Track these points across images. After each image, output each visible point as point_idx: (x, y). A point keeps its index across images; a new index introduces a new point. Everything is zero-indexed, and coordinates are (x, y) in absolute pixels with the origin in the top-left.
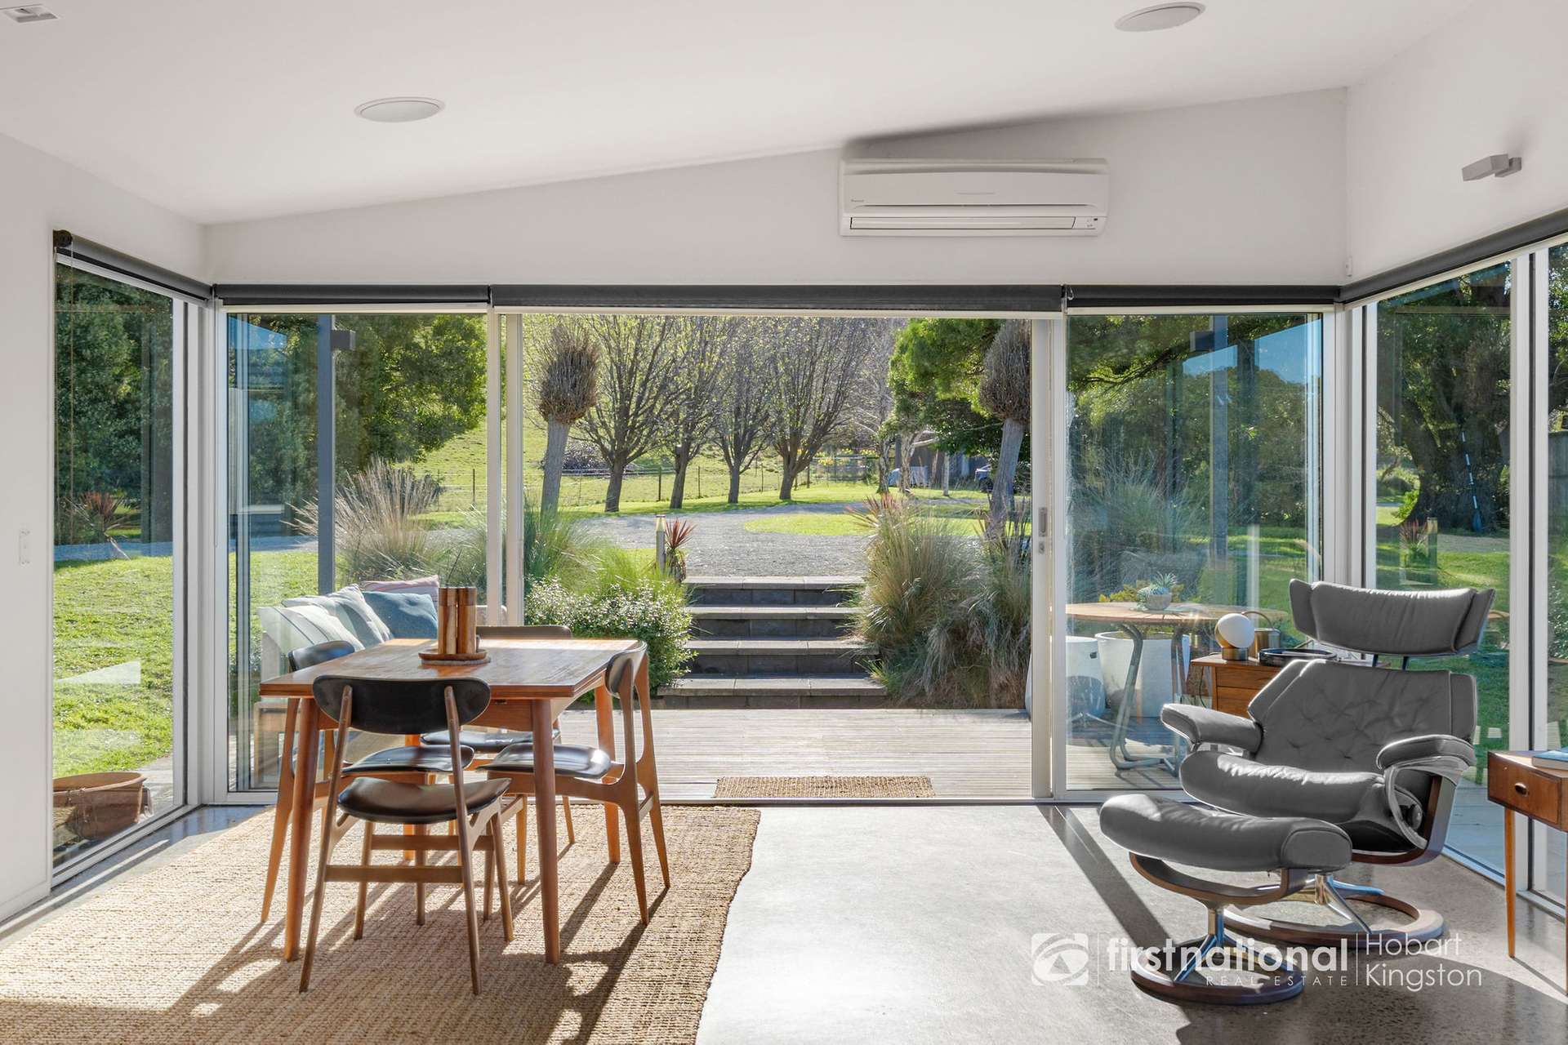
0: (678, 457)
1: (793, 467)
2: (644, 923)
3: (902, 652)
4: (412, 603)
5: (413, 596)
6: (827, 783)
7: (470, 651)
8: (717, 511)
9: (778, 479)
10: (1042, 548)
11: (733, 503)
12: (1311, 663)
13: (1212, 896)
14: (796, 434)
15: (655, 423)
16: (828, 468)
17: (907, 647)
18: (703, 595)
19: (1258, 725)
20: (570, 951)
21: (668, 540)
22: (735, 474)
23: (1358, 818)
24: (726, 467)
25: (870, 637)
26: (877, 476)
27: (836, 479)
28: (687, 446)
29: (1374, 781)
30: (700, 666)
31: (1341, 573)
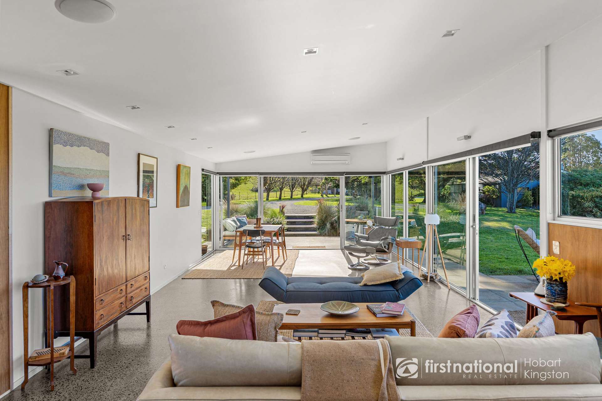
0: (280, 189)
1: (304, 190)
2: (284, 263)
3: (323, 227)
4: (243, 219)
5: (243, 218)
6: (309, 247)
7: (260, 226)
8: (288, 200)
9: (301, 193)
10: (341, 211)
11: (291, 198)
12: (376, 228)
13: (359, 257)
14: (304, 184)
15: (276, 182)
16: (311, 190)
17: (323, 226)
18: (288, 217)
19: (369, 236)
20: (275, 265)
21: (282, 207)
22: (292, 192)
23: (378, 247)
24: (290, 190)
25: (317, 225)
26: (321, 192)
27: (312, 193)
28: (282, 187)
29: (380, 243)
30: (288, 230)
31: (386, 216)
